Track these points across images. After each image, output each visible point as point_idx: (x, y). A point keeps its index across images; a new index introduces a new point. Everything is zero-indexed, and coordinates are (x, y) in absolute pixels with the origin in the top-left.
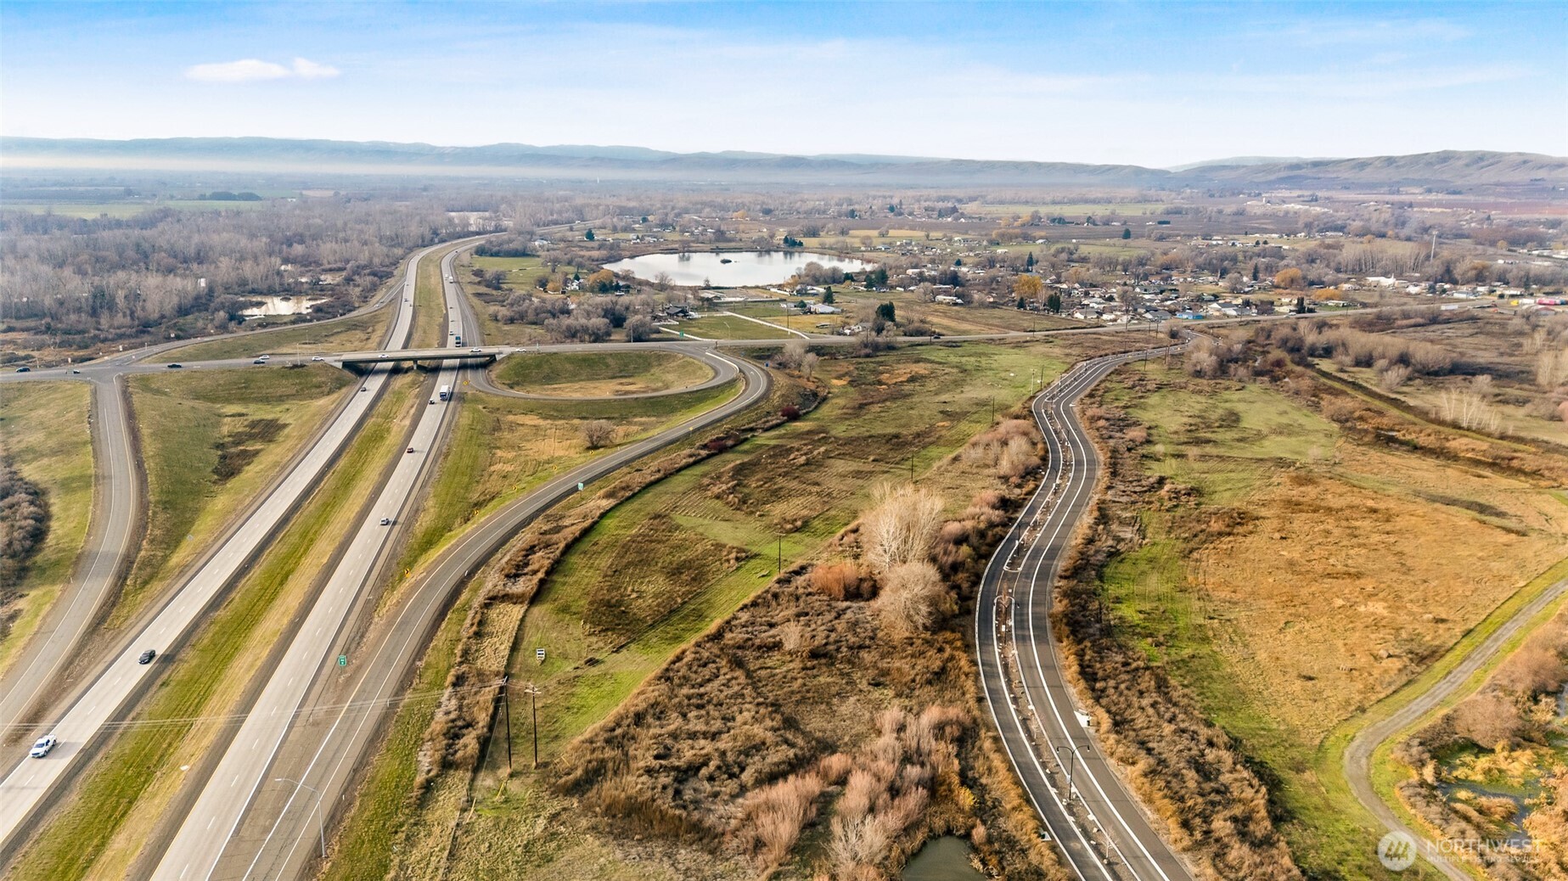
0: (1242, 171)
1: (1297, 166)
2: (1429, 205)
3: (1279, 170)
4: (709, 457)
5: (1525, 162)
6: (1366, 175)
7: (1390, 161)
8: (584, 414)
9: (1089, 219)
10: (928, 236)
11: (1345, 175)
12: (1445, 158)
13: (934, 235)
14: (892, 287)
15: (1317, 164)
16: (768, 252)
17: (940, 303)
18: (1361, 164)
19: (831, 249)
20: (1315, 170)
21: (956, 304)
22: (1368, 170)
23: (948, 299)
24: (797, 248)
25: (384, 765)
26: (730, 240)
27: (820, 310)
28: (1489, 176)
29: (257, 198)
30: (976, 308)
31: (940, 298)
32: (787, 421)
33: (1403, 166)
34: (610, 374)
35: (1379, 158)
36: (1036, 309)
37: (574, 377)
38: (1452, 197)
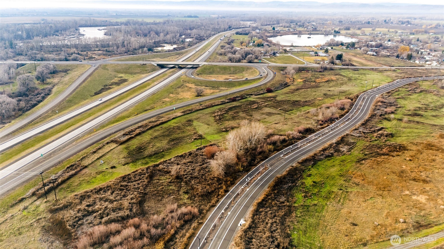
4: (228, 102)
8: (207, 85)
10: (389, 31)
13: (391, 30)
14: (356, 48)
17: (368, 54)
19: (349, 34)
21: (373, 55)
23: (372, 53)
24: (338, 34)
25: (18, 191)
26: (318, 31)
29: (198, 17)
30: (380, 57)
31: (369, 53)
32: (267, 93)
34: (230, 73)
36: (402, 58)
37: (218, 73)
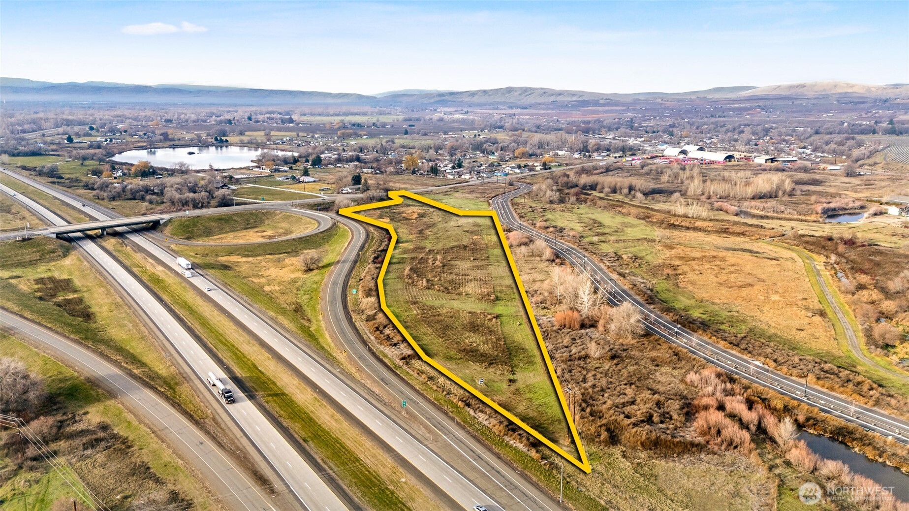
0: (415, 97)
1: (441, 95)
2: (522, 115)
3: (434, 97)
5: (545, 93)
6: (476, 99)
7: (485, 92)
9: (374, 124)
11: (467, 99)
12: (510, 90)
14: (326, 165)
15: (452, 94)
16: (208, 146)
18: (473, 94)
20: (452, 97)
21: (377, 173)
22: (476, 97)
23: (370, 171)
27: (307, 180)
28: (530, 100)
31: (365, 170)
33: (492, 95)
35: (480, 91)
36: (421, 174)
38: (522, 111)
